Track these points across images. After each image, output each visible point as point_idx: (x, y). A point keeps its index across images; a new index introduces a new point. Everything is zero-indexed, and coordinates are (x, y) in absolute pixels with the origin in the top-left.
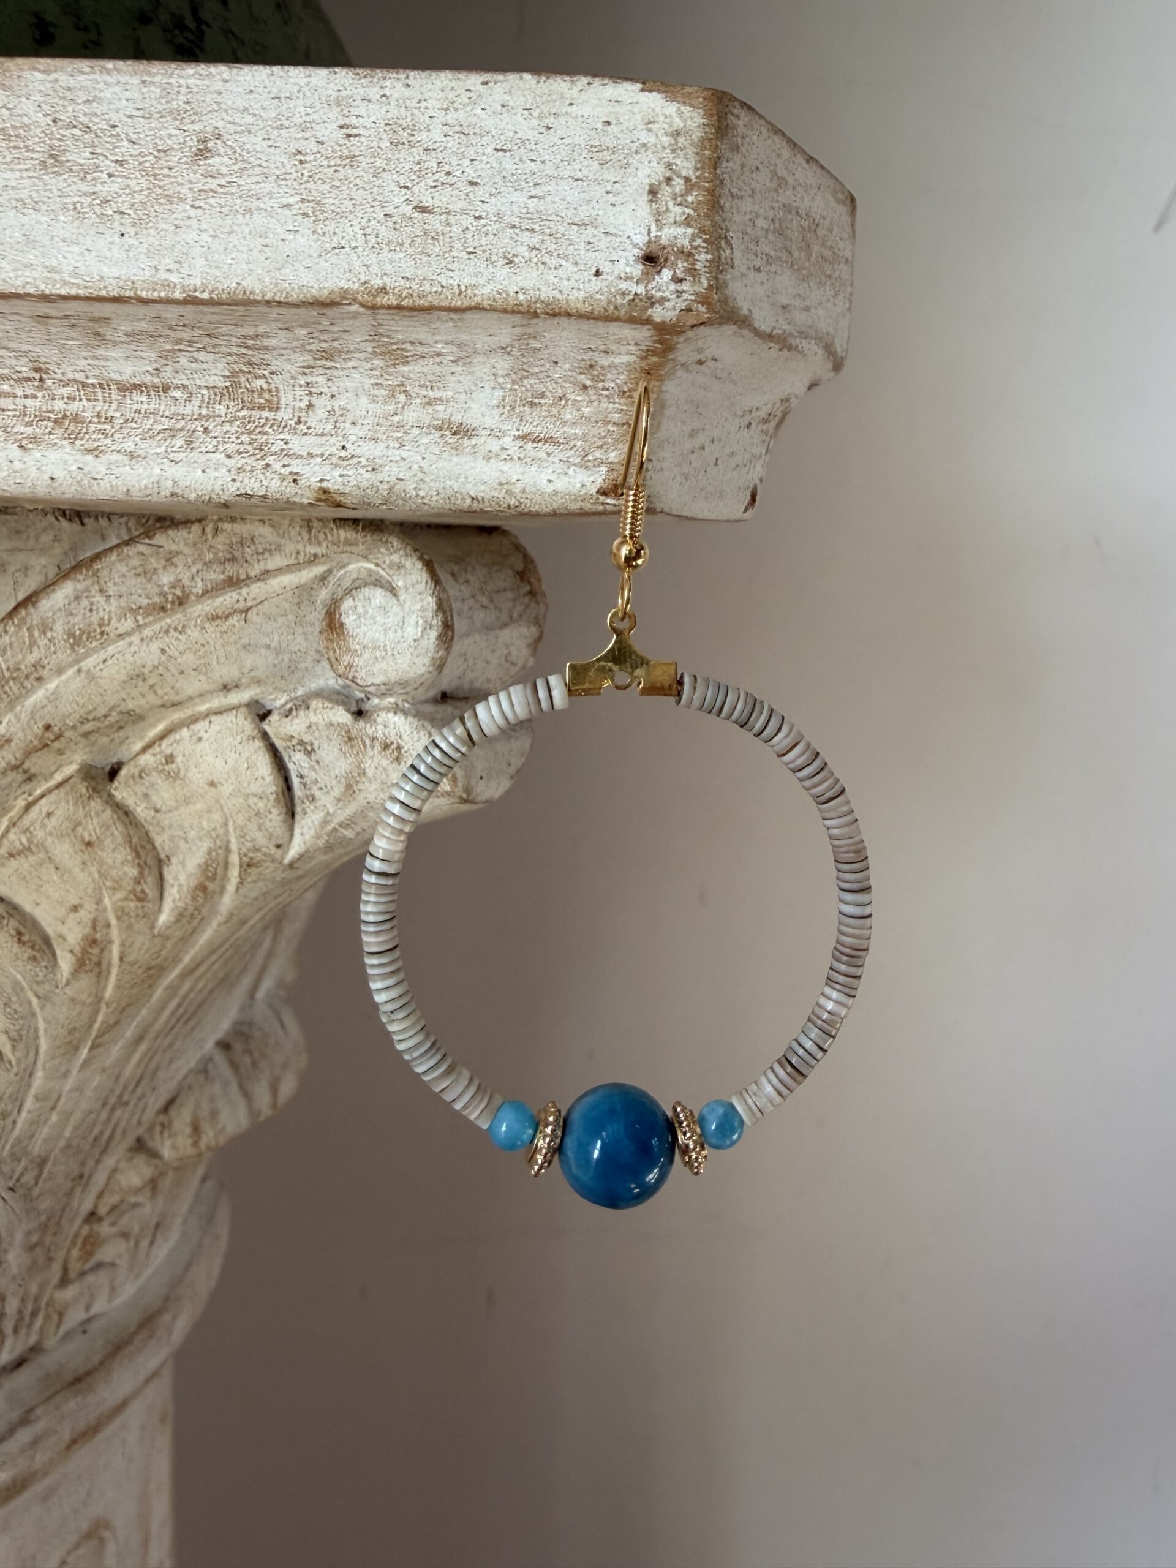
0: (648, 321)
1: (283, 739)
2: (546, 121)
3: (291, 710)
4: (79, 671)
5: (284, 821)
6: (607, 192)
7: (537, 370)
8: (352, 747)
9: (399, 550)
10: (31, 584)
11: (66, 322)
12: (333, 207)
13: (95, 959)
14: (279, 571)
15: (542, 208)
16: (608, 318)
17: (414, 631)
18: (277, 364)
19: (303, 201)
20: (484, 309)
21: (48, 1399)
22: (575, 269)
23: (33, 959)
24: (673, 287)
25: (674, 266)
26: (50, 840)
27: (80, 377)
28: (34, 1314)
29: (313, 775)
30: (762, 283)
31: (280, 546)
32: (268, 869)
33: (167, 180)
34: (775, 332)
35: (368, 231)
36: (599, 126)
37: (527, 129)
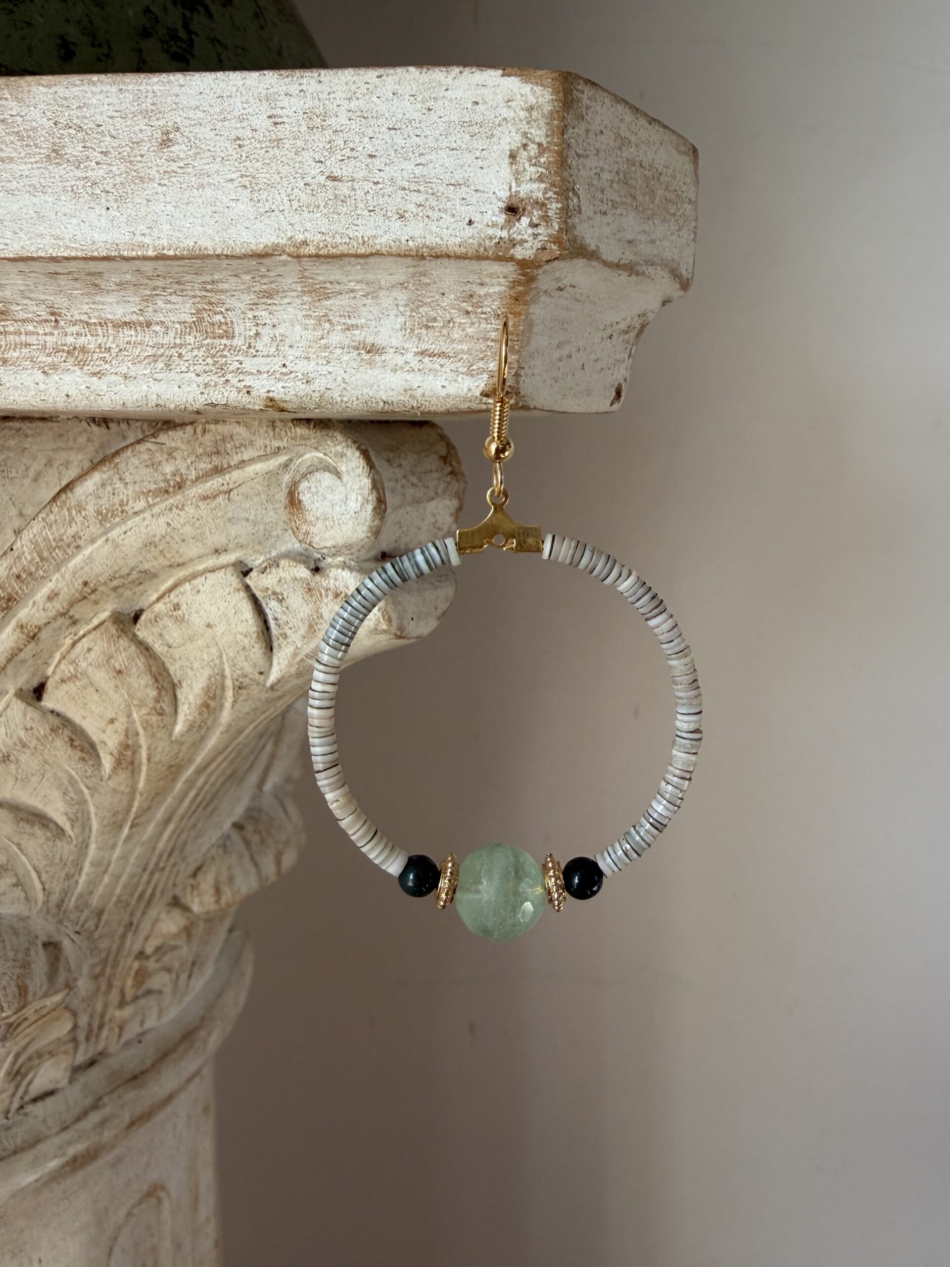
0: (512, 259)
1: (261, 591)
2: (428, 104)
3: (266, 567)
4: (107, 540)
5: (264, 654)
6: (477, 158)
7: (429, 300)
8: (311, 596)
9: (342, 442)
10: (71, 474)
11: (70, 277)
12: (265, 180)
13: (129, 760)
14: (252, 461)
15: (425, 173)
16: (479, 258)
17: (355, 506)
18: (231, 302)
19: (242, 176)
20: (383, 254)
21: (112, 1091)
22: (453, 220)
23: (83, 759)
24: (530, 231)
25: (531, 214)
26: (90, 669)
27: (84, 318)
28: (101, 1027)
29: (284, 618)
30: (608, 224)
31: (252, 441)
32: (255, 691)
33: (140, 165)
34: (621, 262)
35: (293, 197)
36: (469, 106)
37: (412, 110)
